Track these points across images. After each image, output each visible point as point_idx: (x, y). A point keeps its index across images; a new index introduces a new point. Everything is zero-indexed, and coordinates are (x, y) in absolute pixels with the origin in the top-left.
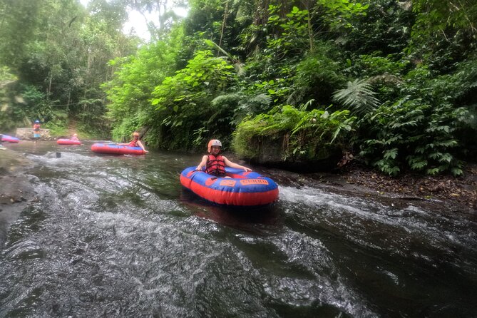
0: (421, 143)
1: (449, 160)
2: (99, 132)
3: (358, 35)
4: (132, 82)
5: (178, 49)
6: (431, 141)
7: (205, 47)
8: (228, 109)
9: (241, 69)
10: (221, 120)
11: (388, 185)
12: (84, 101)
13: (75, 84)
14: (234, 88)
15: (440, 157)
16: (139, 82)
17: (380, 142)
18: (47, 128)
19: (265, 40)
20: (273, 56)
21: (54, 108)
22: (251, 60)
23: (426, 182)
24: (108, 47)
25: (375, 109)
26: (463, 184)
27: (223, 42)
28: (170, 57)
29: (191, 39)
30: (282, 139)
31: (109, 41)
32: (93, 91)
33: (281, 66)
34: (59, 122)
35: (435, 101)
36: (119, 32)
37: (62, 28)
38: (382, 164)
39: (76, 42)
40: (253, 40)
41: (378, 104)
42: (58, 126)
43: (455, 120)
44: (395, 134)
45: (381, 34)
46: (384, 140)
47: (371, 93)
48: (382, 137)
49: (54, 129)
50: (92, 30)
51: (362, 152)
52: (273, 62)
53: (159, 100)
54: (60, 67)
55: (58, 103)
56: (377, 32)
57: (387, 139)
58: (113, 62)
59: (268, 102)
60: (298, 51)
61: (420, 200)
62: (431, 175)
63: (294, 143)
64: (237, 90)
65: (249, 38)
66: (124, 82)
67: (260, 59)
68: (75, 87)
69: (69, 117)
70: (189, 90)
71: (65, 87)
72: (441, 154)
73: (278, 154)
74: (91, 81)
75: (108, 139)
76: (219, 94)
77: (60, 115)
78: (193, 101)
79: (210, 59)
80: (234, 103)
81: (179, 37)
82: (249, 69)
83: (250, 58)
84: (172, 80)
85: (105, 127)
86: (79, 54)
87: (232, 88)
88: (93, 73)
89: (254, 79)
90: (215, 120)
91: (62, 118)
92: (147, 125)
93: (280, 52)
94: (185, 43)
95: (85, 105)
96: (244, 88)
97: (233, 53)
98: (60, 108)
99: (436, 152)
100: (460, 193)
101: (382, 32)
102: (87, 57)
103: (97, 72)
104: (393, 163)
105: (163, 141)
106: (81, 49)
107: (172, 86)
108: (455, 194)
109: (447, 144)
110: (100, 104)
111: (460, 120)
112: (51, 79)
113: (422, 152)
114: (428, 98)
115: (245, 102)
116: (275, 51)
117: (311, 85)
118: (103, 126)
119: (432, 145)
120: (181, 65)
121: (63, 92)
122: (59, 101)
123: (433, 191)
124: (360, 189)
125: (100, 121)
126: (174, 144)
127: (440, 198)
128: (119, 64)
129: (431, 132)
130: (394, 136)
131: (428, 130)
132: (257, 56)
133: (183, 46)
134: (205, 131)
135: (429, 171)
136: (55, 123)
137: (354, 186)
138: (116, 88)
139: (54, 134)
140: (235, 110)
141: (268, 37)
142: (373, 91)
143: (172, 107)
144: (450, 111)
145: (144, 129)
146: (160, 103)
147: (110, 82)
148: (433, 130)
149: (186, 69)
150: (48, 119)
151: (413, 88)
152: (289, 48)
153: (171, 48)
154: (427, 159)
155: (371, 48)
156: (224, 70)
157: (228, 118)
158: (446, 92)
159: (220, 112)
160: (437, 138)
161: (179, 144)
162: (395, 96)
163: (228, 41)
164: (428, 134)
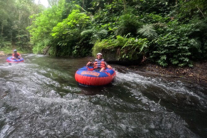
0: (176, 53)
1: (188, 61)
2: (27, 50)
3: (145, 4)
4: (41, 26)
5: (63, 9)
6: (179, 52)
7: (76, 8)
8: (88, 37)
9: (93, 18)
10: (85, 42)
11: (164, 71)
12: (19, 36)
13: (14, 28)
14: (90, 27)
15: (184, 59)
16: (45, 25)
17: (159, 52)
18: (3, 51)
19: (104, 5)
20: (107, 12)
21: (5, 41)
22: (97, 14)
23: (179, 70)
24: (28, 10)
25: (156, 38)
26: (193, 71)
27: (84, 6)
28: (59, 13)
29: (69, 4)
30: (116, 51)
31: (29, 7)
32: (23, 31)
33: (111, 17)
34: (8, 47)
35: (181, 35)
36: (33, 3)
37: (6, 2)
38: (160, 61)
39: (13, 9)
40: (98, 5)
41: (157, 36)
42: (8, 49)
43: (189, 44)
44: (165, 49)
45: (156, 4)
46: (160, 51)
47: (154, 31)
48: (160, 50)
49: (6, 51)
50: (20, 2)
51: (151, 57)
52: (107, 15)
53: (56, 34)
54: (6, 21)
55: (7, 38)
56: (154, 4)
57: (162, 51)
58: (32, 17)
59: (107, 33)
60: (118, 10)
61: (178, 77)
62: (181, 67)
63: (122, 53)
64: (92, 28)
65: (96, 4)
66: (37, 26)
67: (102, 13)
68: (14, 30)
69: (12, 44)
70: (69, 28)
71: (9, 30)
72: (184, 58)
73: (115, 58)
74: (21, 26)
75: (31, 53)
76: (83, 30)
77: (8, 44)
78: (72, 34)
79: (78, 14)
80: (90, 34)
81: (63, 4)
82: (96, 18)
83: (97, 13)
84: (61, 24)
85: (29, 47)
86: (15, 14)
87: (89, 27)
88: (22, 23)
89: (99, 23)
90: (82, 42)
91: (9, 45)
92: (49, 45)
93: (110, 11)
94: (66, 6)
95: (19, 38)
96: (94, 27)
97: (88, 11)
98: (8, 40)
99: (182, 57)
100: (193, 75)
101: (156, 3)
102: (19, 15)
103: (24, 22)
104: (164, 61)
105: (57, 52)
106: (16, 12)
107: (61, 27)
108: (191, 75)
109: (187, 54)
110: (26, 37)
111: (191, 44)
112: (2, 27)
113: (176, 57)
114: (178, 34)
115: (96, 33)
116: (108, 10)
117: (126, 26)
118: (28, 47)
119: (180, 54)
120: (65, 17)
121: (8, 32)
122: (7, 37)
123: (182, 74)
124: (152, 73)
125: (26, 45)
126: (63, 54)
127: (185, 77)
128: (34, 18)
129: (180, 48)
130: (164, 50)
131: (178, 48)
132: (100, 12)
133: (65, 8)
134: (78, 47)
135: (179, 65)
136: (6, 48)
137: (150, 72)
138: (34, 29)
139: (6, 53)
140: (91, 37)
141: (105, 4)
142: (155, 29)
143: (61, 37)
144: (187, 40)
145: (47, 47)
146: (56, 35)
147: (30, 26)
148: (181, 48)
149: (67, 19)
150: (3, 46)
151: (172, 29)
152: (115, 9)
153: (59, 9)
154: (178, 60)
155: (151, 10)
156: (86, 19)
157: (88, 41)
158: (185, 32)
159: (84, 38)
160: (182, 51)
161: (65, 53)
162: (164, 32)
163: (86, 5)
164: (178, 49)
